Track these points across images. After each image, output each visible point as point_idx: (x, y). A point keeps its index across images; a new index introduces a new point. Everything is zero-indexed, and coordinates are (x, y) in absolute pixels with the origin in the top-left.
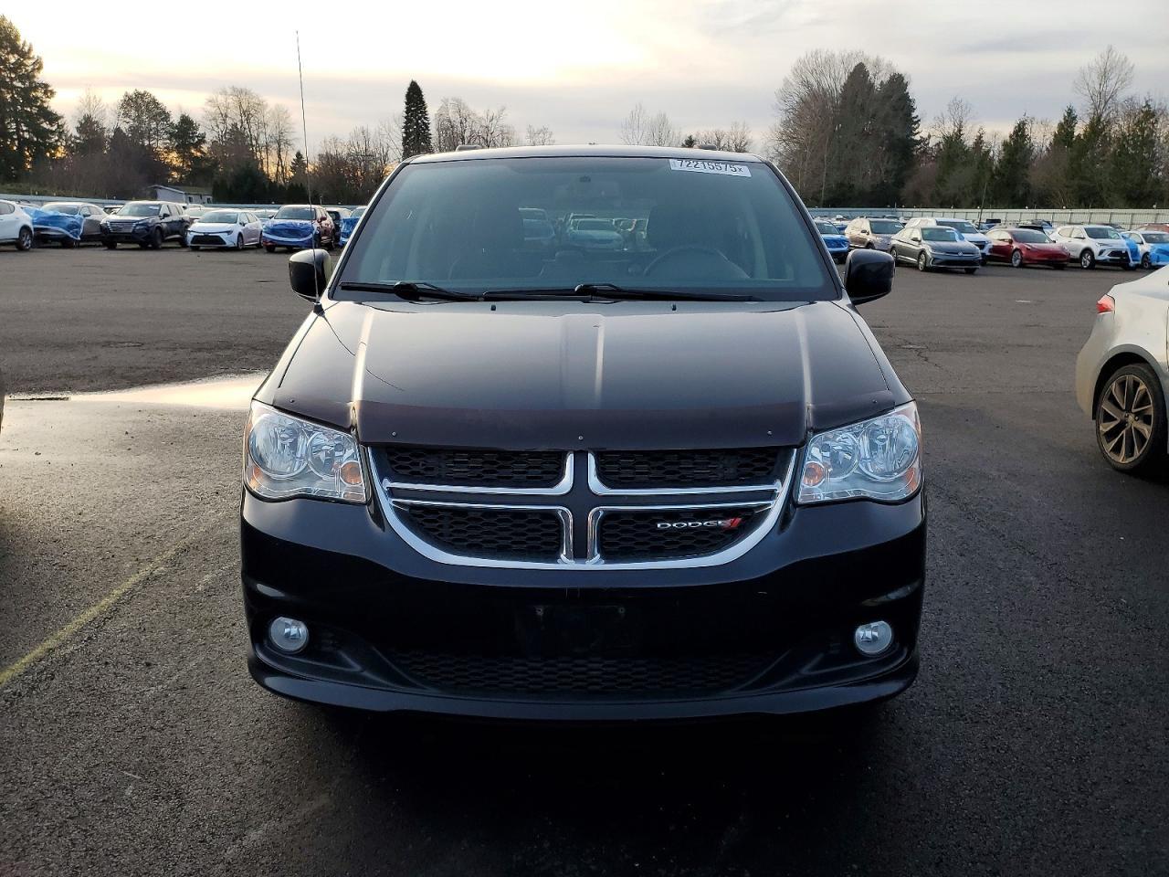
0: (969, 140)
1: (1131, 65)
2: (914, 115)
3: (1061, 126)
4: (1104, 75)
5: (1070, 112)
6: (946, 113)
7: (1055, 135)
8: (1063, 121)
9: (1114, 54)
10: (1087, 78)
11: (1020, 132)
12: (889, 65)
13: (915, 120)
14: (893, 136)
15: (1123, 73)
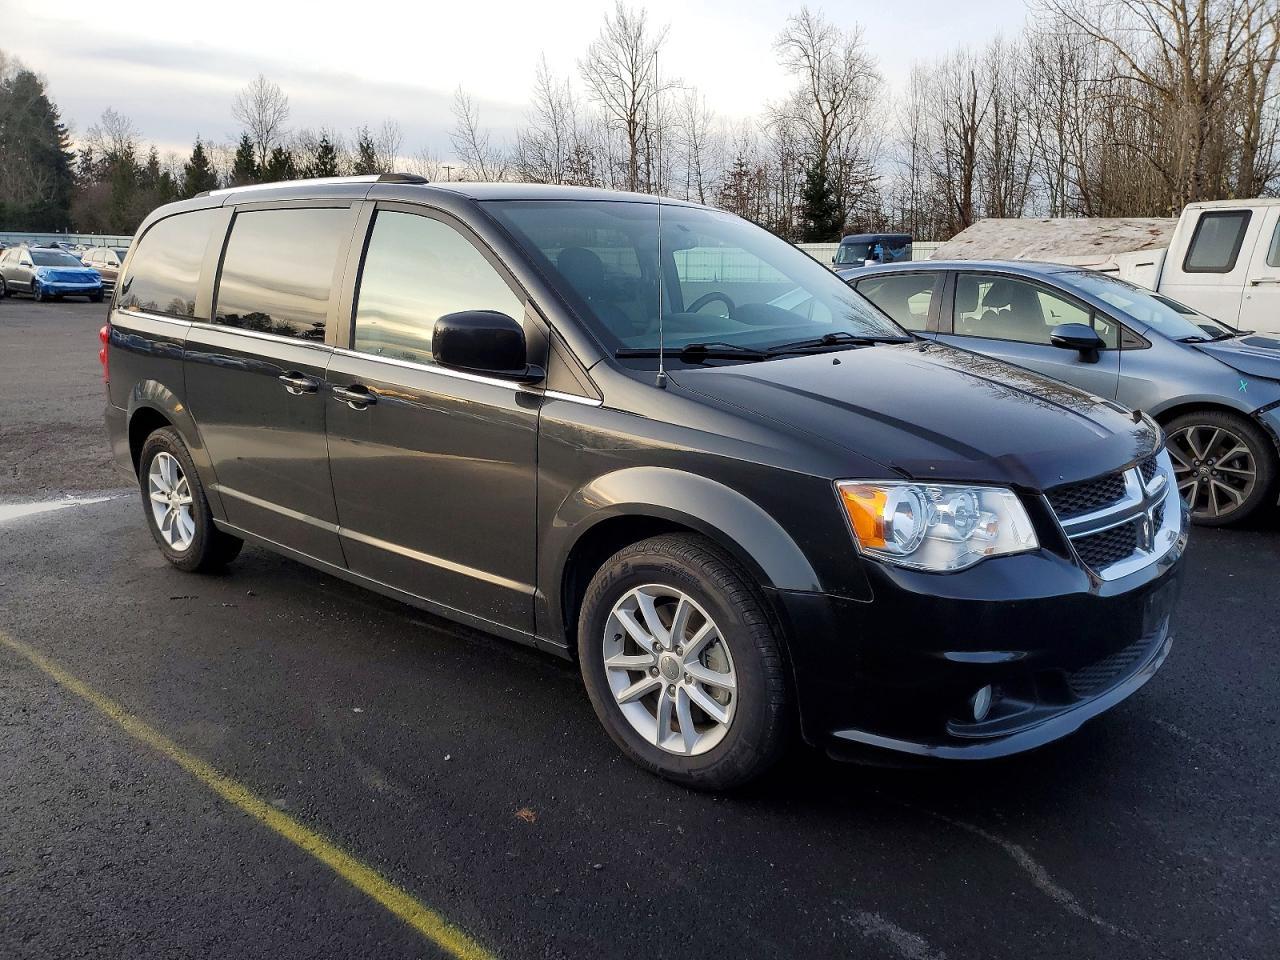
0: (142, 159)
1: (284, 97)
2: (58, 122)
3: (239, 153)
4: (261, 104)
5: (246, 139)
6: (101, 126)
7: (236, 163)
8: (241, 148)
9: (266, 83)
10: (244, 104)
11: (199, 156)
12: (16, 60)
13: (61, 129)
14: (38, 146)
15: (279, 104)
